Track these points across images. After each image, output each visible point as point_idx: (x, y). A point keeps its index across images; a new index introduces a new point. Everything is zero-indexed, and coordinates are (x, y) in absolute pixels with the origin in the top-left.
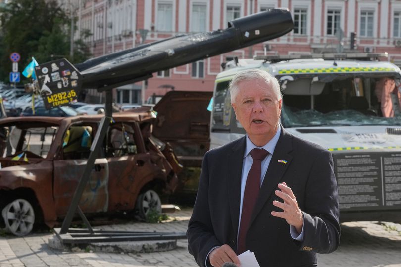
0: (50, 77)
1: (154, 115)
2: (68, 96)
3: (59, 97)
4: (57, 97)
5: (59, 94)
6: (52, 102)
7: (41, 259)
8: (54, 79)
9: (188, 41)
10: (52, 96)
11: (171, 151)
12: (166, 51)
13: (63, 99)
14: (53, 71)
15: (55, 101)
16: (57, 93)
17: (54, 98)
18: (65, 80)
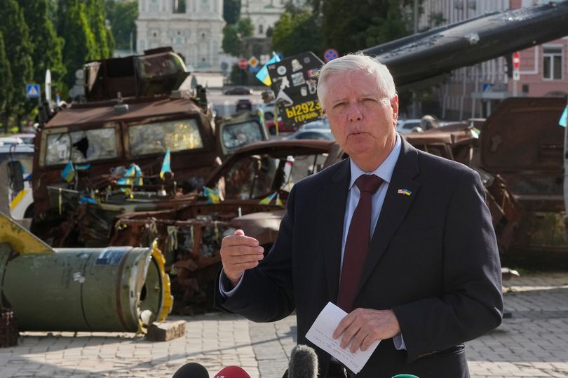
0: (290, 79)
1: (475, 134)
2: (317, 108)
3: (303, 108)
4: (300, 109)
5: (303, 105)
6: (294, 117)
7: (283, 349)
8: (296, 83)
9: (501, 20)
10: (293, 108)
11: (503, 188)
12: (466, 36)
13: (309, 112)
14: (294, 70)
15: (297, 116)
16: (300, 104)
17: (296, 111)
18: (312, 84)
